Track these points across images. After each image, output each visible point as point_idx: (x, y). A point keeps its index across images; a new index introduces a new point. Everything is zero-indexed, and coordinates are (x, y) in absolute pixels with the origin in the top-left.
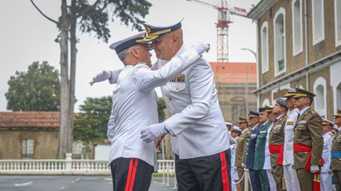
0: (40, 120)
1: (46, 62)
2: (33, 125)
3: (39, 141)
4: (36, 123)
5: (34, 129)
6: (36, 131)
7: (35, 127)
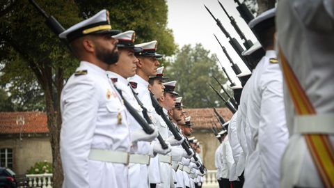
0: (209, 120)
1: (200, 45)
2: (200, 125)
3: (209, 146)
4: (203, 123)
5: (203, 131)
6: (205, 133)
7: (203, 129)
